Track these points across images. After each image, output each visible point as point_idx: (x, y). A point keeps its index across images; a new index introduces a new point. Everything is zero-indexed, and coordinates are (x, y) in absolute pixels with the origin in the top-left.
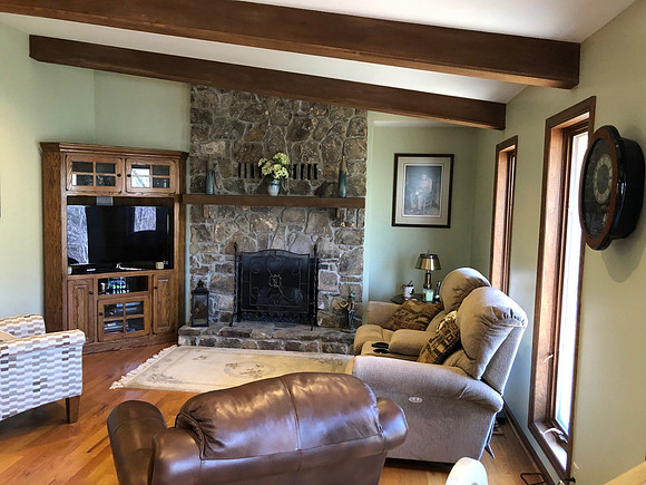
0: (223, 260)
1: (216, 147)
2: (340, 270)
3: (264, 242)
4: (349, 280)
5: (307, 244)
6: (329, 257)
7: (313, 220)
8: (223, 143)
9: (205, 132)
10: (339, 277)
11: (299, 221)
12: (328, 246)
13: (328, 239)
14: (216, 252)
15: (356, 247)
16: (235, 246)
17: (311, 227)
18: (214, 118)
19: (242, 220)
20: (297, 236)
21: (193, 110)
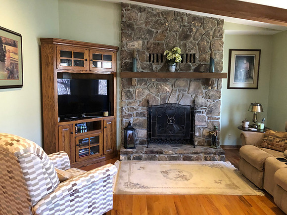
0: (140, 110)
1: (137, 45)
2: (208, 114)
3: (164, 99)
4: (213, 119)
5: (189, 100)
6: (202, 106)
7: (193, 86)
8: (141, 42)
9: (130, 36)
10: (207, 117)
11: (185, 86)
12: (201, 100)
13: (201, 96)
14: (136, 105)
15: (216, 101)
16: (148, 102)
17: (191, 90)
18: (135, 27)
19: (152, 87)
20: (183, 95)
21: (122, 22)
